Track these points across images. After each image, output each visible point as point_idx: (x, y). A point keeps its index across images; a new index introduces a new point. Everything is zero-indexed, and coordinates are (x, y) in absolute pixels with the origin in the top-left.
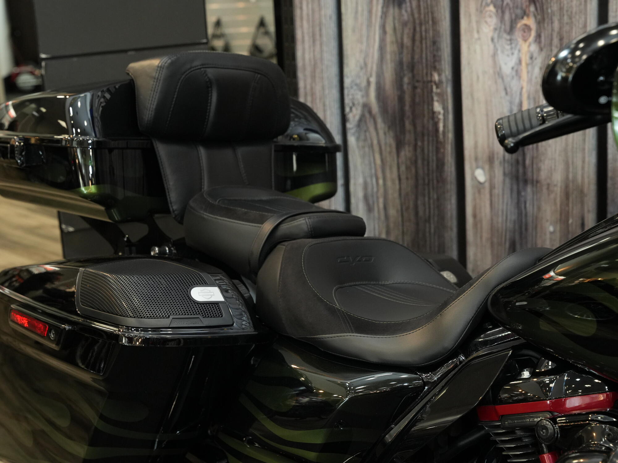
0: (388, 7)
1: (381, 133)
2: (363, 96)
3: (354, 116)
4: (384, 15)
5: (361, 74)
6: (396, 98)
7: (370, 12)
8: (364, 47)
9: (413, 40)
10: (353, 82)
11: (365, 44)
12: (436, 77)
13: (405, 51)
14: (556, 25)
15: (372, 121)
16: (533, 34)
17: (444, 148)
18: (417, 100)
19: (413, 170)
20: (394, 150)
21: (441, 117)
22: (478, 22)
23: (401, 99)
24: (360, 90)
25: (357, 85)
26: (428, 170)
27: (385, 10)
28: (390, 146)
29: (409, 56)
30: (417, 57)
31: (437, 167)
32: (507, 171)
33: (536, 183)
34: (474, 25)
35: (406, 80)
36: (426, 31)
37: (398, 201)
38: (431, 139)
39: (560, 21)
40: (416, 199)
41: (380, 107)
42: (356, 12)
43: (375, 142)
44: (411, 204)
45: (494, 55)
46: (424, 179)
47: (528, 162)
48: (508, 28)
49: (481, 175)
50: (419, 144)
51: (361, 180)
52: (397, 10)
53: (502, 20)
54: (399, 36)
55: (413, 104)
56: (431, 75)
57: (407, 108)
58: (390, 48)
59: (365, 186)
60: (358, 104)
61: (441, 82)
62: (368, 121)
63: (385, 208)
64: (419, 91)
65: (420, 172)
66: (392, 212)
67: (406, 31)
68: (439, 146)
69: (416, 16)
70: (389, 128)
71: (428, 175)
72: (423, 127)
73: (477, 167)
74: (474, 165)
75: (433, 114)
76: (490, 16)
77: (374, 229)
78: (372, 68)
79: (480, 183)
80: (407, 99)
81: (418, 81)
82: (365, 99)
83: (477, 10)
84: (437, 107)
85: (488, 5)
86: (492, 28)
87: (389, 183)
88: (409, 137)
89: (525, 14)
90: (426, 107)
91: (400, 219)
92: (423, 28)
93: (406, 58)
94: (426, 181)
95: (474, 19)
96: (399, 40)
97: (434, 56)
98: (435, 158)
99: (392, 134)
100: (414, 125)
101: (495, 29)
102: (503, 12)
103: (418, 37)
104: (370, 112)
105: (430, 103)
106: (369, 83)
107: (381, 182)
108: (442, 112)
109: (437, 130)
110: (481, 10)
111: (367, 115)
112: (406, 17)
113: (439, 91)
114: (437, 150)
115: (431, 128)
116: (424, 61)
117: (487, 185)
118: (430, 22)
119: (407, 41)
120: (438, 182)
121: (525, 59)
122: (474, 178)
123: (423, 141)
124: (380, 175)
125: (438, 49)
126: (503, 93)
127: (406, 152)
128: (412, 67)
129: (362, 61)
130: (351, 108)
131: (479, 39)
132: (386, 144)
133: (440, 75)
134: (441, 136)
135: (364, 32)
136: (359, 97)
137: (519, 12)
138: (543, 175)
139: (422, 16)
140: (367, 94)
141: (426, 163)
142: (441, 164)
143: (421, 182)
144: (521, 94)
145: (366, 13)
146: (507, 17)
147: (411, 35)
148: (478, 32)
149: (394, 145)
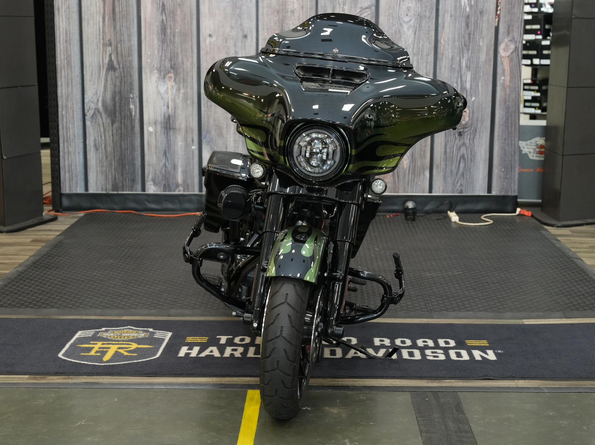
0: (109, 71)
1: (104, 119)
2: (95, 105)
3: (90, 114)
4: (107, 74)
5: (94, 97)
6: (112, 105)
7: (99, 73)
8: (96, 86)
9: (121, 82)
10: (89, 100)
12: (131, 96)
13: (117, 87)
14: (182, 76)
15: (99, 114)
16: (173, 79)
17: (135, 121)
18: (122, 105)
19: (120, 131)
20: (110, 124)
21: (133, 110)
22: (150, 76)
23: (114, 105)
24: (94, 103)
25: (92, 101)
26: (127, 130)
28: (109, 123)
29: (119, 89)
30: (122, 89)
31: (131, 128)
32: (162, 126)
33: (174, 129)
34: (149, 77)
35: (117, 98)
36: (127, 80)
37: (112, 144)
38: (128, 118)
39: (183, 74)
40: (121, 141)
41: (103, 109)
42: (92, 73)
43: (101, 122)
44: (118, 144)
45: (157, 87)
46: (125, 134)
47: (171, 122)
48: (163, 77)
49: (151, 129)
50: (123, 121)
51: (93, 138)
52: (113, 73)
53: (160, 74)
54: (114, 82)
55: (120, 106)
56: (129, 95)
57: (117, 108)
58: (109, 86)
59: (95, 140)
60: (92, 108)
61: (133, 97)
62: (97, 114)
63: (105, 148)
64: (123, 101)
65: (123, 132)
66: (109, 149)
67: (118, 80)
68: (132, 121)
69: (122, 74)
70: (108, 116)
71: (127, 132)
72: (125, 114)
73: (150, 126)
74: (148, 125)
75: (130, 109)
76: (155, 74)
77: (99, 157)
78: (100, 94)
79: (150, 132)
80: (118, 105)
81: (123, 98)
82: (96, 107)
84: (132, 106)
85: (154, 70)
86: (156, 77)
87: (107, 138)
88: (118, 119)
89: (169, 72)
90: (126, 107)
91: (113, 151)
92: (126, 79)
93: (117, 90)
94: (126, 134)
95: (148, 75)
96: (114, 83)
97: (131, 88)
98: (130, 126)
99: (109, 118)
100: (121, 114)
101: (157, 78)
102: (161, 72)
103: (123, 81)
104: (99, 111)
105: (129, 104)
106: (98, 100)
107: (103, 138)
108: (134, 108)
109: (131, 115)
110: (151, 72)
111: (97, 113)
112: (117, 74)
113: (132, 101)
114: (132, 122)
115: (128, 114)
116: (126, 90)
117: (154, 132)
118: (129, 77)
119: (118, 83)
120: (131, 134)
121: (170, 87)
122: (148, 130)
123: (125, 120)
124: (103, 135)
125: (133, 86)
126: (161, 99)
127: (117, 125)
128: (120, 93)
129: (95, 92)
130: (88, 111)
131: (151, 81)
132: (106, 123)
133: (133, 95)
134: (133, 117)
135: (96, 80)
136: (93, 106)
137: (167, 72)
138: (177, 126)
139: (125, 74)
140: (97, 104)
141: (126, 128)
142: (133, 127)
143: (123, 135)
144: (168, 99)
145: (97, 74)
146: (162, 73)
147: (120, 81)
148: (150, 79)
149: (110, 123)
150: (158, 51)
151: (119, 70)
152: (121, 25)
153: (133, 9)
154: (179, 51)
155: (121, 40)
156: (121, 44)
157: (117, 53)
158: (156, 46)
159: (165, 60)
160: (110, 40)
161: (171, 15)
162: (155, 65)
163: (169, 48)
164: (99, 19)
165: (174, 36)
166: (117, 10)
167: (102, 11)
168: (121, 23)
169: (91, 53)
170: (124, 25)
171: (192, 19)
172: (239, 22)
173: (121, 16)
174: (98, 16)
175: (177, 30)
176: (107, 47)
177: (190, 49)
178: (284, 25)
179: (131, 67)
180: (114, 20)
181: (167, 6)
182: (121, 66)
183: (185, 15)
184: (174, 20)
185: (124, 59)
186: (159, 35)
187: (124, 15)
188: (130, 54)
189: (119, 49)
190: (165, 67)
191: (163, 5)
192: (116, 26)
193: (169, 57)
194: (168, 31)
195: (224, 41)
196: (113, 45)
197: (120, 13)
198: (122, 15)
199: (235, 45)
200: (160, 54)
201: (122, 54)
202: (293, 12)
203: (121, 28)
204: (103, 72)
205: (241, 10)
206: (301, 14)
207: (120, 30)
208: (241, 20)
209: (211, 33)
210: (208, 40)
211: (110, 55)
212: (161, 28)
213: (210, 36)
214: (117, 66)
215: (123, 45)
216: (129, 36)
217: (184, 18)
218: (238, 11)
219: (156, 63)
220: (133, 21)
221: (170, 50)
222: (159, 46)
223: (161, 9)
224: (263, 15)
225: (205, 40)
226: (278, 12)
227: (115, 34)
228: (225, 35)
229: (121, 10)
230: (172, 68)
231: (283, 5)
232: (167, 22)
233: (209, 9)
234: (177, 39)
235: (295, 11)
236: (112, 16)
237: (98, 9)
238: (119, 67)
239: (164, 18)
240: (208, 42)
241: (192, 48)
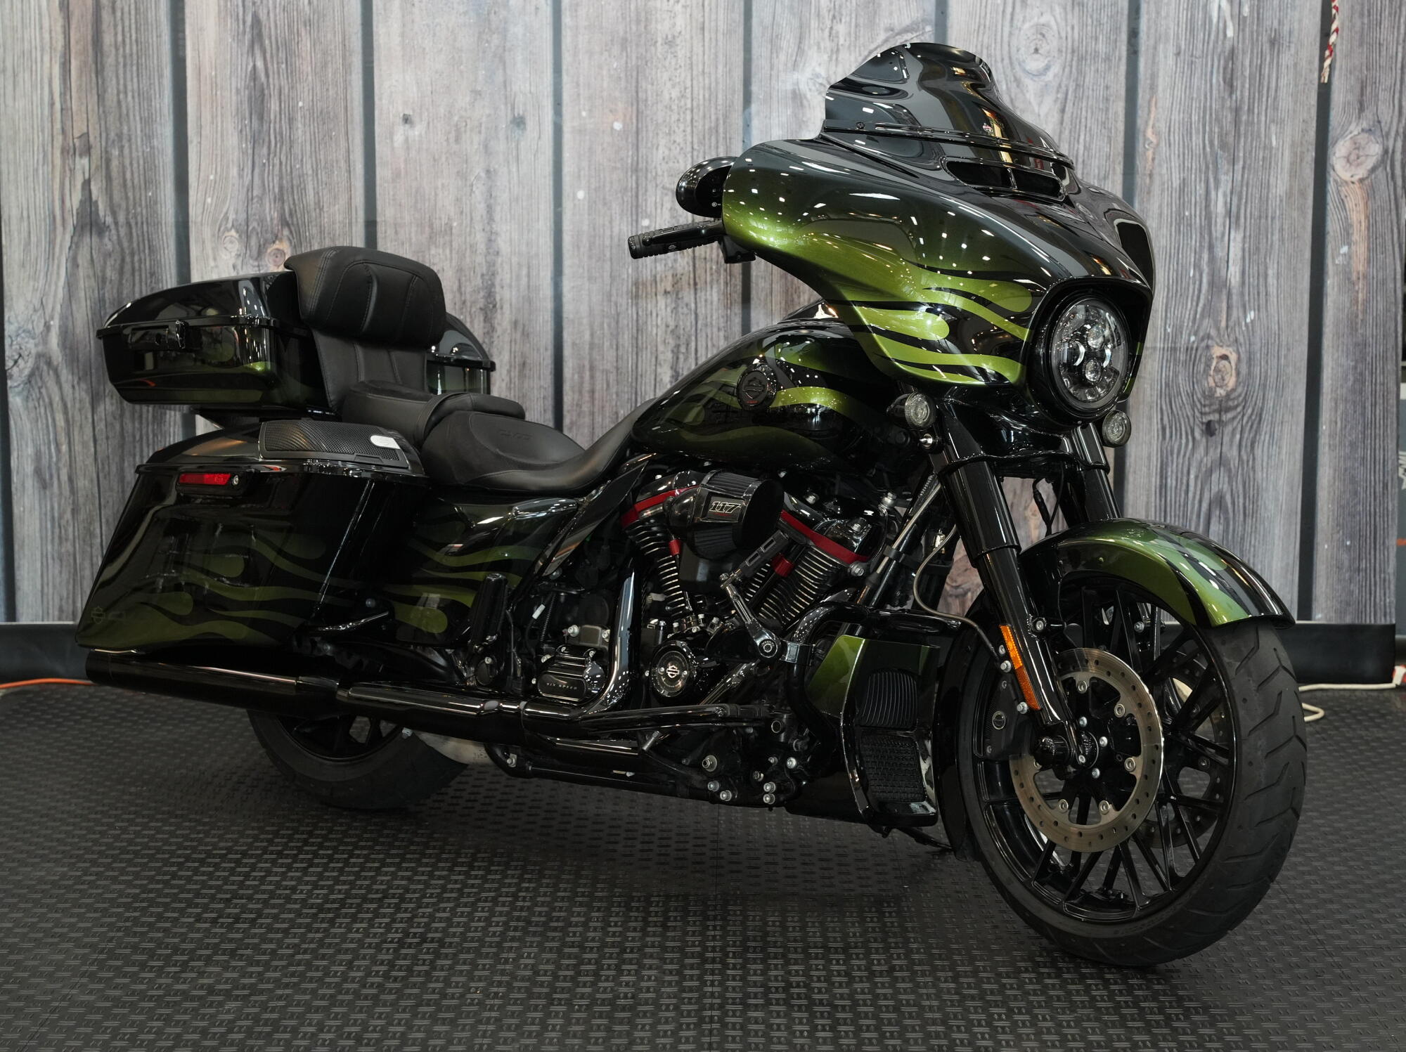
0: (81, 235)
1: (67, 388)
2: (36, 345)
3: (21, 371)
4: (75, 246)
5: (35, 317)
6: (93, 343)
7: (52, 243)
9: (121, 272)
10: (19, 328)
11: (42, 282)
13: (108, 285)
15: (52, 372)
19: (118, 427)
20: (88, 405)
22: (215, 249)
24: (33, 337)
25: (27, 331)
27: (75, 239)
28: (81, 401)
29: (115, 291)
30: (126, 291)
34: (209, 251)
36: (140, 260)
37: (92, 469)
40: (122, 460)
41: (65, 355)
42: (28, 243)
43: (57, 399)
44: (114, 469)
46: (134, 437)
48: (255, 253)
51: (30, 451)
52: (95, 239)
53: (247, 245)
54: (98, 268)
58: (85, 284)
59: (38, 456)
60: (29, 354)
62: (45, 374)
63: (71, 480)
66: (82, 483)
67: (110, 262)
69: (126, 244)
70: (80, 379)
76: (231, 242)
77: (52, 508)
82: (40, 348)
83: (213, 235)
85: (229, 230)
86: (234, 254)
87: (78, 448)
89: (276, 238)
91: (96, 489)
92: (136, 258)
93: (109, 294)
94: (138, 438)
95: (209, 246)
96: (99, 273)
98: (150, 408)
99: (83, 386)
101: (238, 256)
102: (248, 237)
103: (128, 268)
104: (49, 363)
106: (48, 327)
107: (64, 448)
110: (218, 236)
111: (44, 367)
112: (108, 246)
118: (147, 251)
119: (111, 274)
120: (154, 435)
124: (63, 438)
125: (159, 281)
127: (107, 407)
129: (37, 303)
130: (16, 362)
131: (217, 266)
132: (74, 399)
135: (41, 265)
136: (31, 346)
137: (269, 236)
139: (135, 245)
140: (45, 341)
141: (136, 416)
142: (159, 414)
143: (128, 439)
145: (44, 244)
146: (254, 241)
147: (117, 266)
148: (215, 259)
149: (87, 399)
150: (241, 170)
151: (114, 232)
152: (121, 87)
153: (159, 36)
154: (308, 169)
155: (120, 136)
156: (121, 149)
157: (109, 178)
158: (234, 155)
159: (261, 199)
160: (86, 135)
161: (282, 55)
162: (232, 216)
163: (277, 162)
164: (51, 68)
165: (291, 120)
166: (108, 39)
167: (59, 44)
168: (122, 82)
169: (26, 178)
170: (129, 88)
171: (347, 68)
172: (499, 78)
173: (121, 60)
174: (46, 58)
175: (300, 104)
176: (77, 158)
177: (343, 164)
178: (643, 84)
179: (153, 220)
180: (99, 70)
181: (269, 28)
182: (121, 218)
183: (325, 53)
184: (291, 71)
185: (130, 194)
186: (243, 119)
187: (131, 55)
188: (149, 182)
189: (115, 164)
190: (261, 221)
191: (257, 22)
192: (105, 91)
193: (277, 190)
194: (274, 106)
195: (452, 136)
196: (96, 153)
197: (117, 49)
198: (124, 57)
199: (487, 149)
200: (247, 180)
201: (125, 180)
202: (670, 42)
203: (122, 96)
204: (64, 238)
205: (505, 38)
206: (698, 49)
207: (119, 102)
208: (504, 69)
209: (408, 112)
210: (400, 133)
211: (87, 184)
212: (250, 98)
213: (407, 120)
214: (109, 220)
215: (126, 151)
216: (148, 121)
217: (325, 65)
218: (496, 40)
219: (233, 208)
220: (161, 76)
221: (277, 168)
222: (244, 153)
223: (248, 37)
224: (575, 54)
225: (391, 135)
226: (624, 43)
227: (103, 116)
228: (456, 118)
229: (120, 38)
230: (285, 223)
231: (638, 22)
232: (267, 76)
233: (403, 35)
234: (301, 132)
235: (678, 41)
236: (90, 60)
237: (47, 36)
238: (116, 223)
239: (260, 64)
240: (399, 138)
241: (348, 161)
